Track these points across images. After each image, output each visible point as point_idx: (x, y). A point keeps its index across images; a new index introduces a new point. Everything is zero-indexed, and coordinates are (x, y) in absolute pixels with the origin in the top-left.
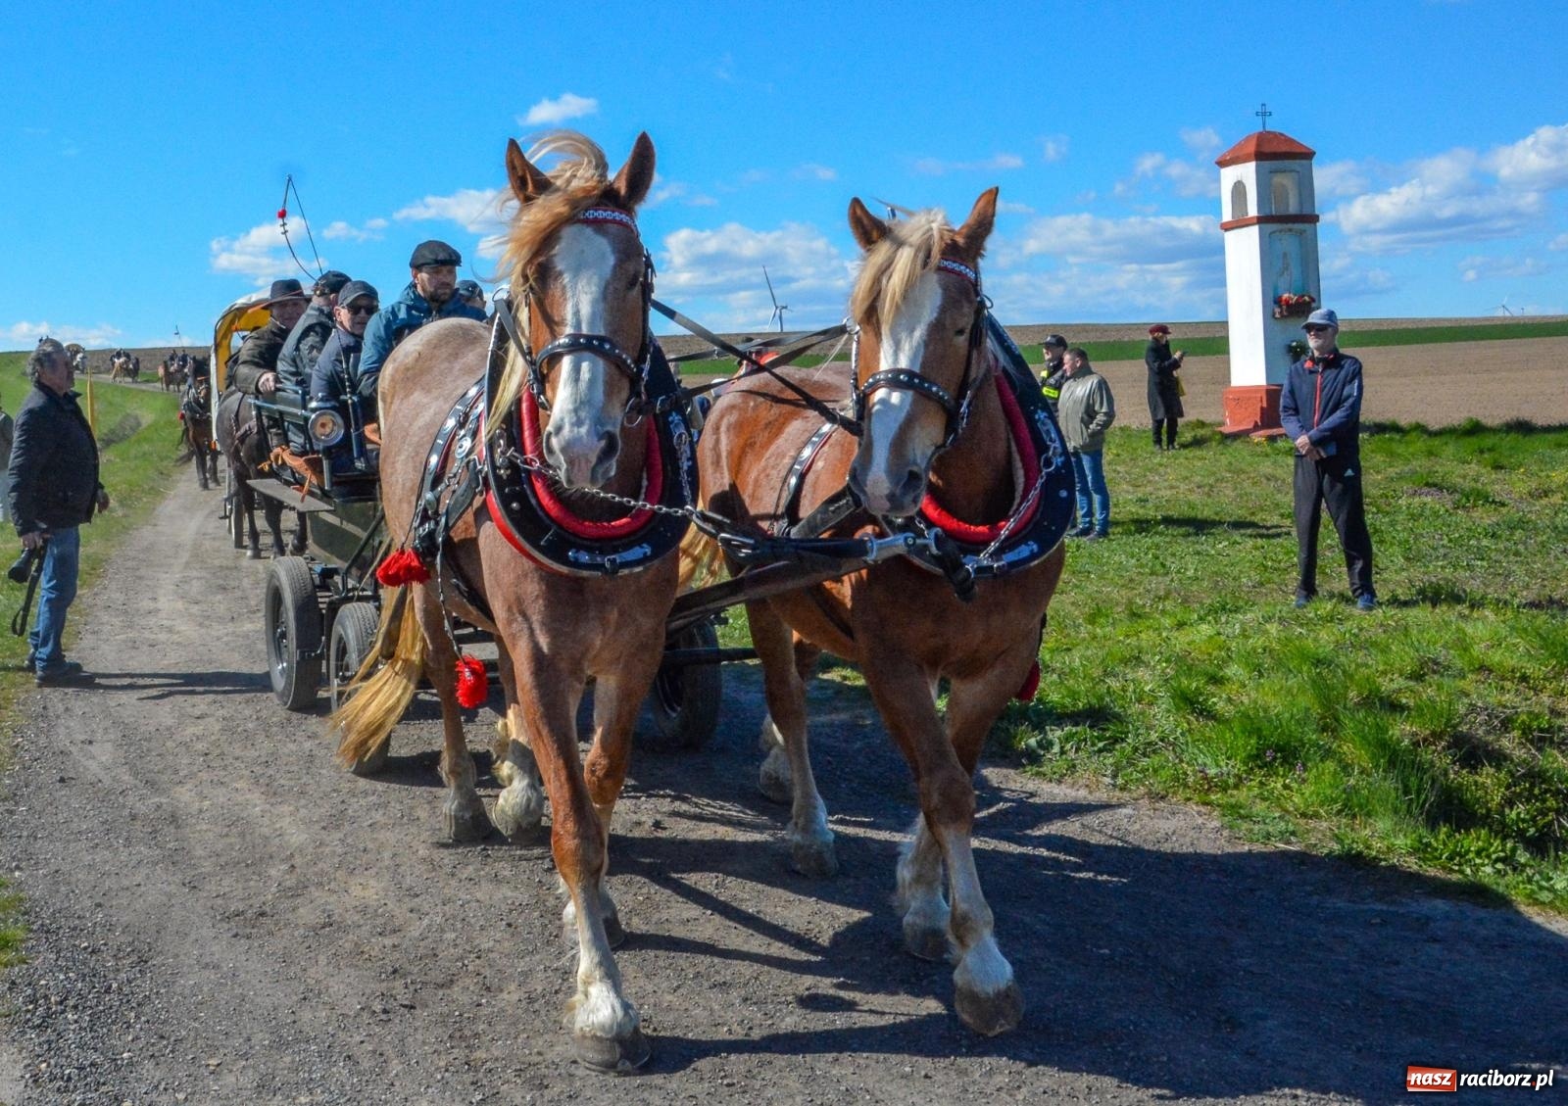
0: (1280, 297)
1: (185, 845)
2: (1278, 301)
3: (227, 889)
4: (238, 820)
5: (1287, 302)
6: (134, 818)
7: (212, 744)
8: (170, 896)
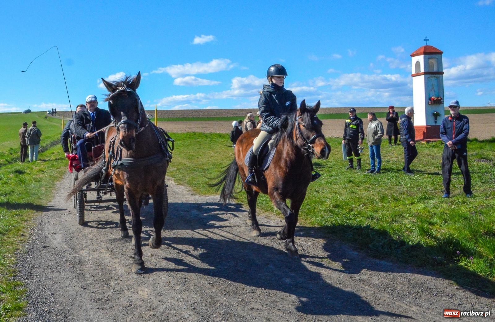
0: (431, 98)
1: (83, 272)
2: (430, 99)
3: (97, 290)
4: (101, 264)
5: (433, 99)
6: (67, 261)
7: (94, 235)
8: (77, 292)
